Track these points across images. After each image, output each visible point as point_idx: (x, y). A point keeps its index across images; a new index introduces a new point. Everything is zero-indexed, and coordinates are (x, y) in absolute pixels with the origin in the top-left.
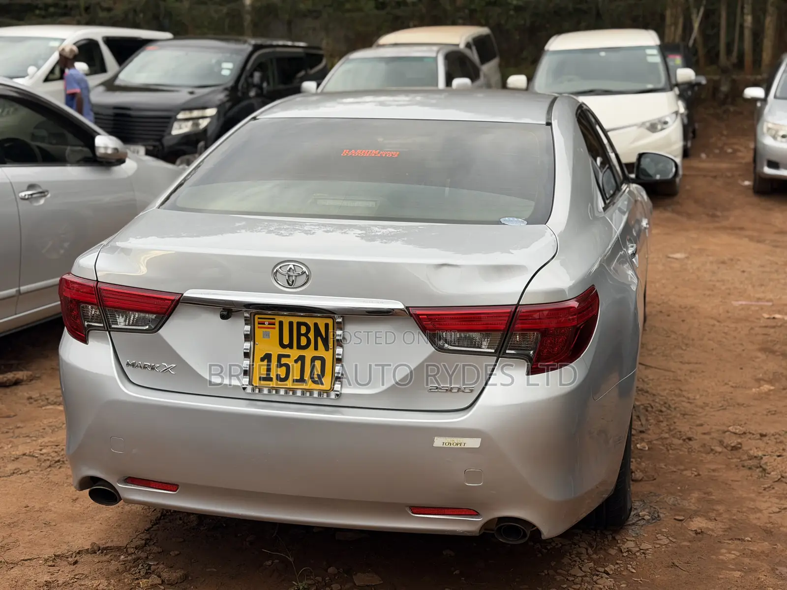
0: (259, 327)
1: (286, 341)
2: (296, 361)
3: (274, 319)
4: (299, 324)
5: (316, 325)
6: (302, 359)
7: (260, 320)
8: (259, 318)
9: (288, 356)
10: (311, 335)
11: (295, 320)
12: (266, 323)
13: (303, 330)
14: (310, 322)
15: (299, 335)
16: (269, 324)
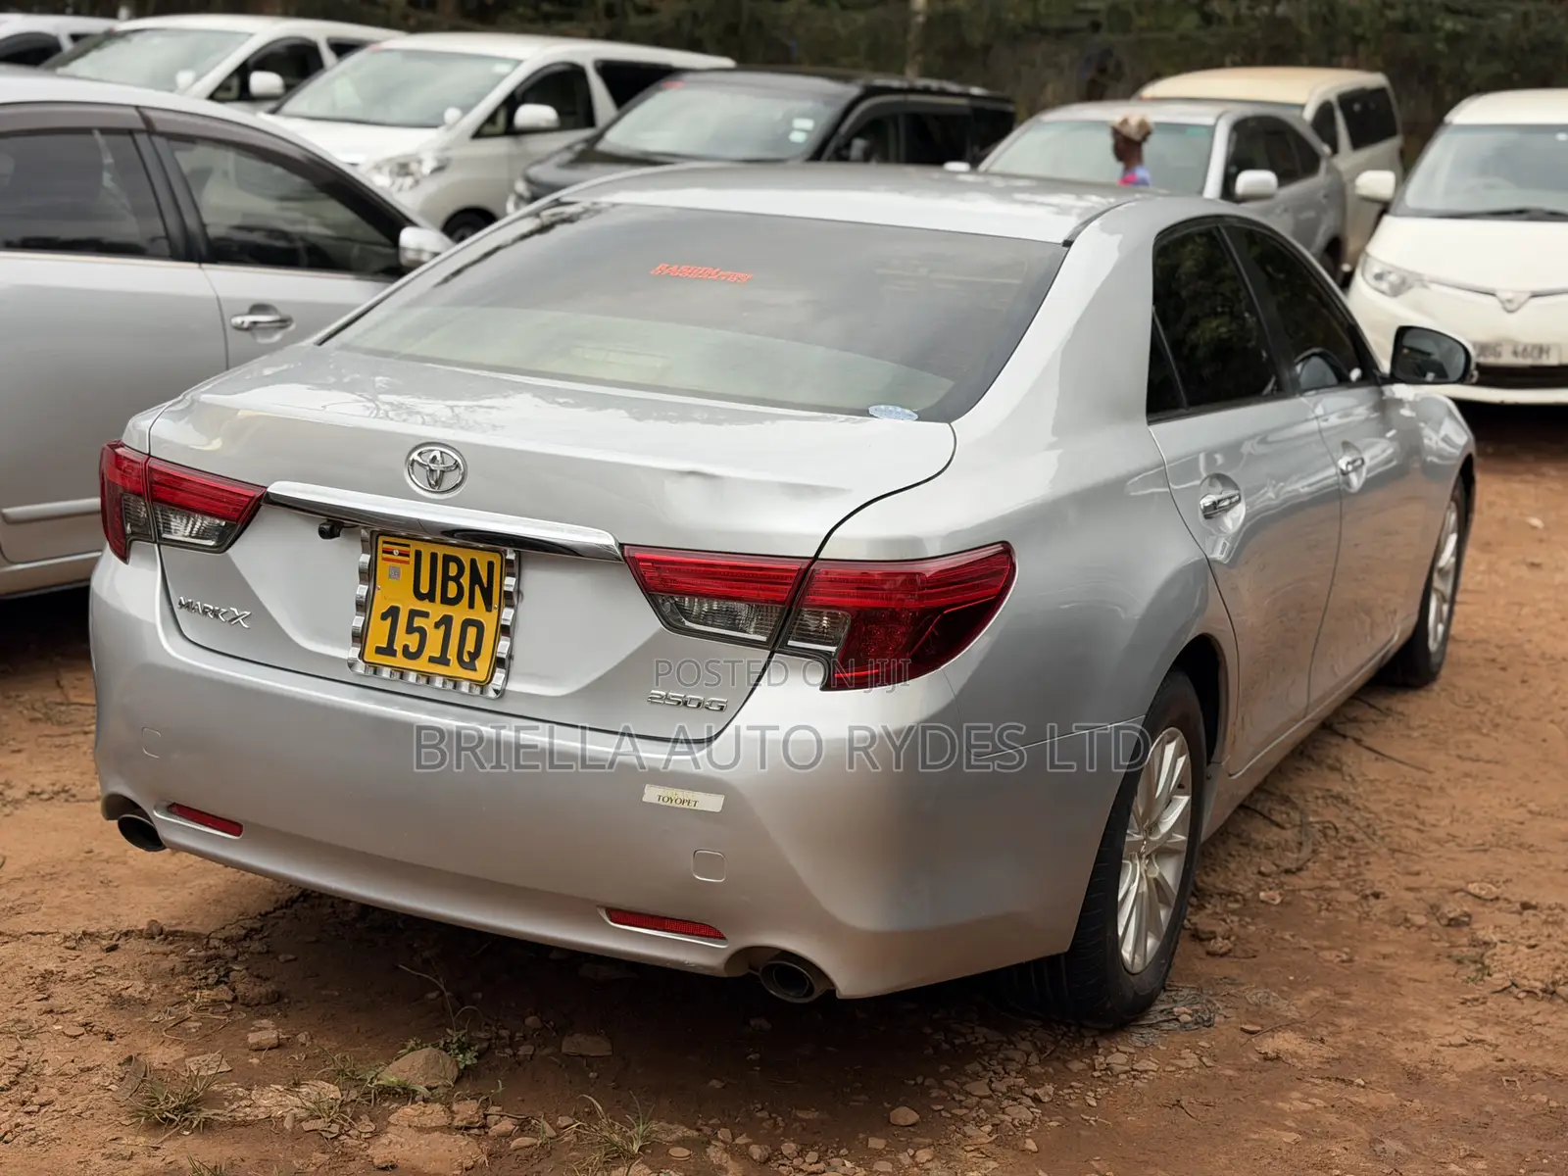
0: (384, 559)
1: (424, 589)
2: (437, 625)
3: (408, 546)
4: (447, 559)
5: (473, 562)
6: (446, 621)
7: (386, 546)
8: (385, 542)
9: (425, 615)
10: (465, 581)
11: (441, 551)
12: (396, 552)
13: (453, 570)
14: (465, 556)
15: (446, 578)
16: (400, 554)
